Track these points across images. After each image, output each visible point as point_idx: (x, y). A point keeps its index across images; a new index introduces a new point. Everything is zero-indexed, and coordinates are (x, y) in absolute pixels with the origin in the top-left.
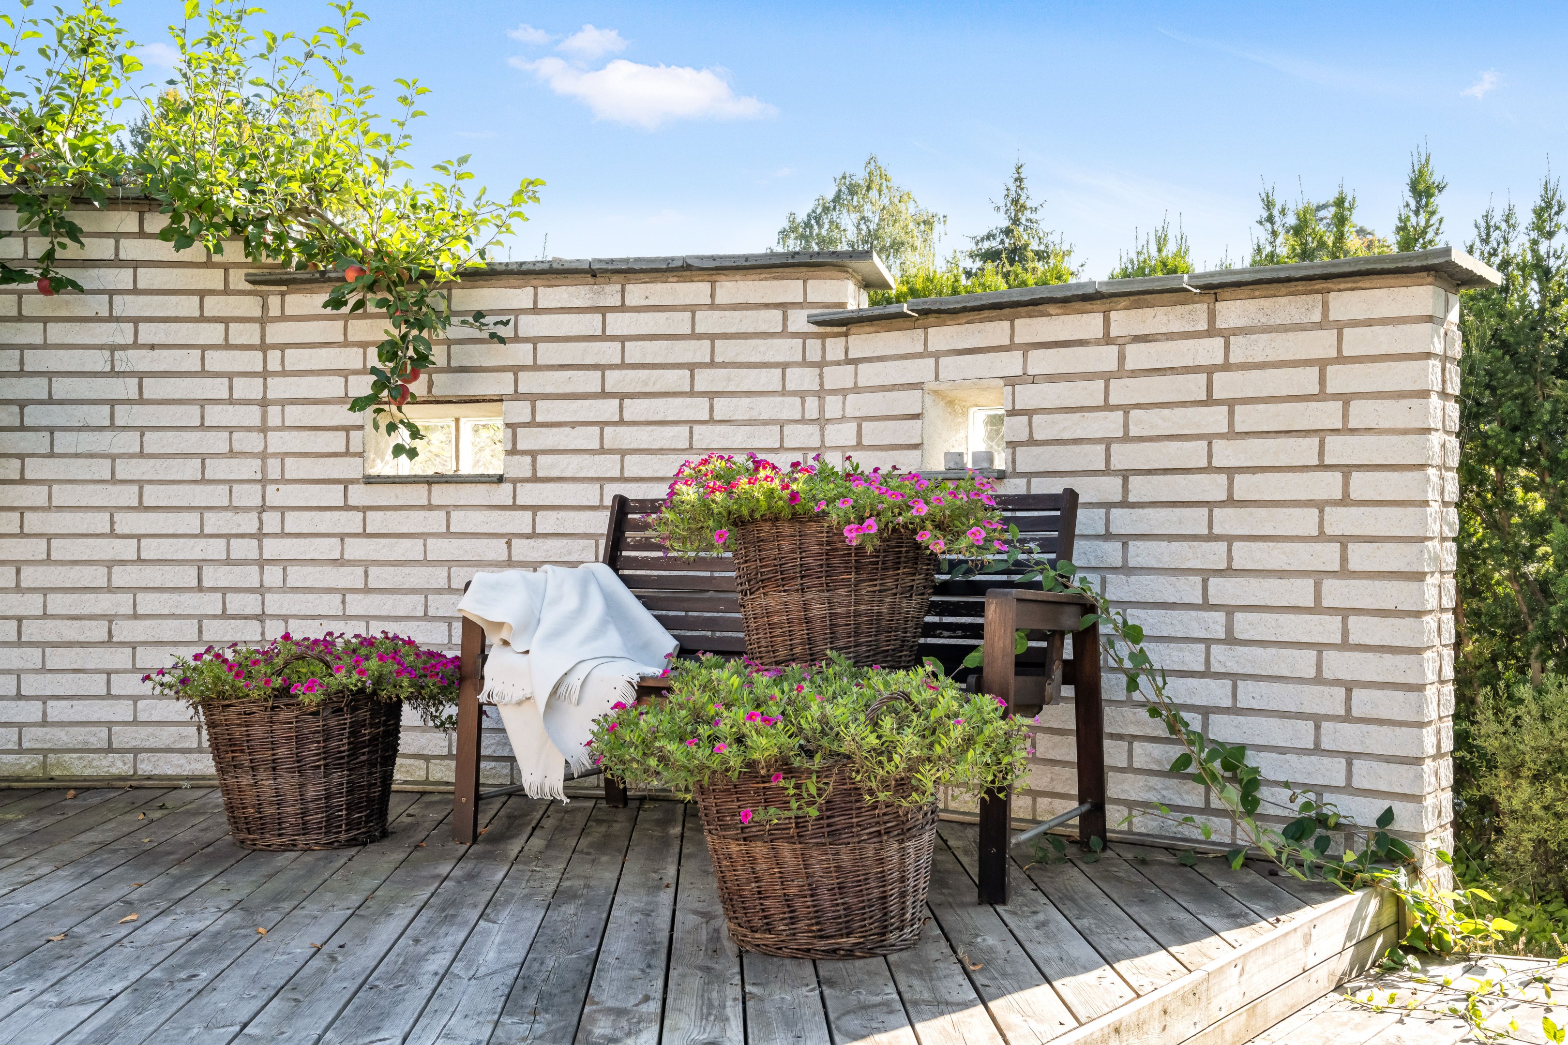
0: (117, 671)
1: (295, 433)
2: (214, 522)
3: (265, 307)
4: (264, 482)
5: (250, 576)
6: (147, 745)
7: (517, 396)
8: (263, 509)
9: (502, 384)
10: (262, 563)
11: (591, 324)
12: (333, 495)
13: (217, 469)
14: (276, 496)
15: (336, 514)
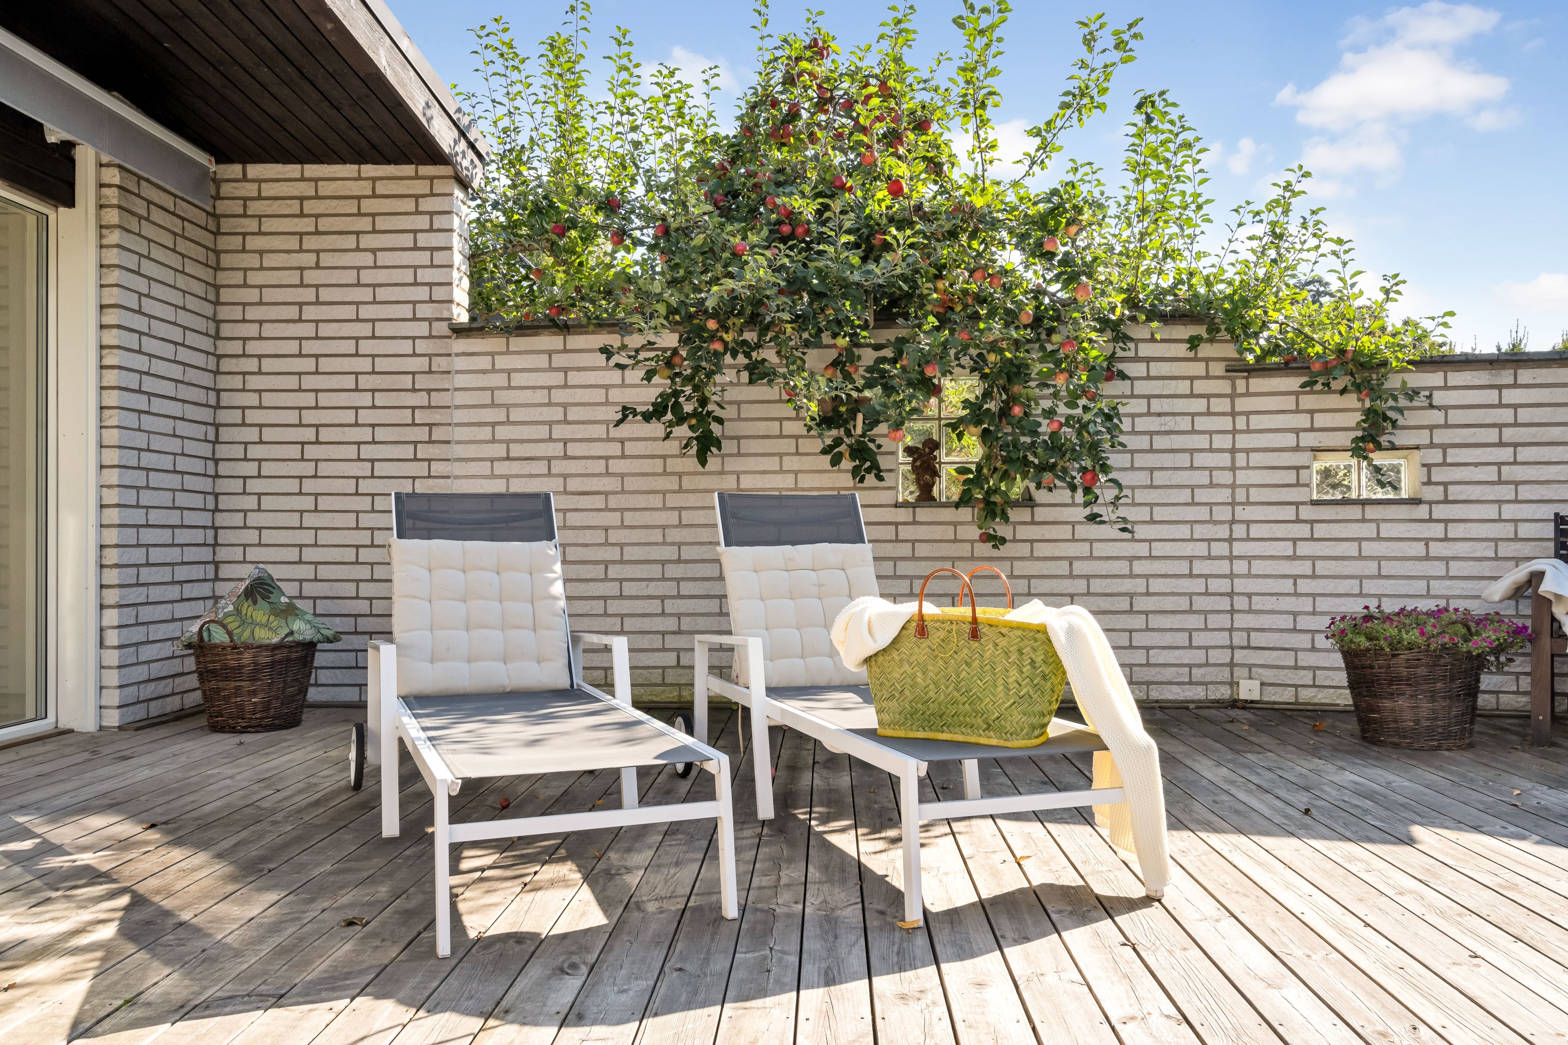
0: (1136, 631)
1: (1257, 471)
2: (1200, 531)
3: (1234, 387)
4: (1233, 504)
5: (1223, 567)
6: (1155, 679)
7: (1432, 445)
8: (1233, 522)
9: (1423, 438)
10: (1231, 558)
11: (1491, 396)
12: (1289, 513)
13: (1202, 496)
14: (1242, 513)
15: (1290, 525)
